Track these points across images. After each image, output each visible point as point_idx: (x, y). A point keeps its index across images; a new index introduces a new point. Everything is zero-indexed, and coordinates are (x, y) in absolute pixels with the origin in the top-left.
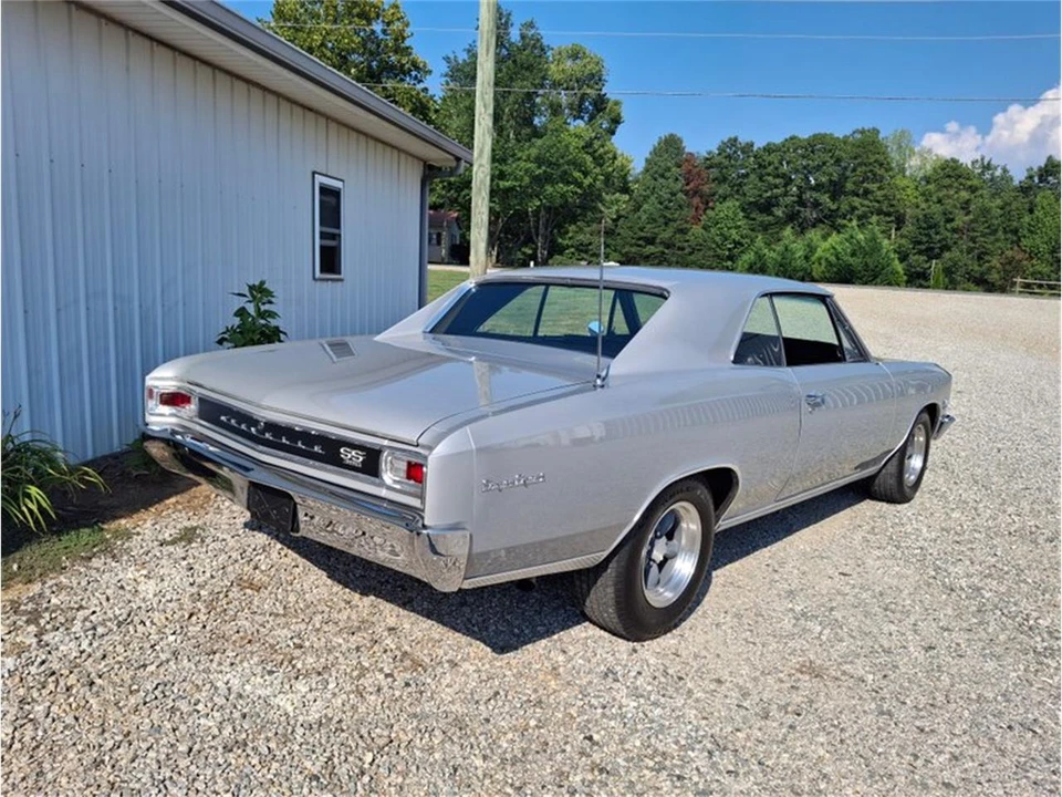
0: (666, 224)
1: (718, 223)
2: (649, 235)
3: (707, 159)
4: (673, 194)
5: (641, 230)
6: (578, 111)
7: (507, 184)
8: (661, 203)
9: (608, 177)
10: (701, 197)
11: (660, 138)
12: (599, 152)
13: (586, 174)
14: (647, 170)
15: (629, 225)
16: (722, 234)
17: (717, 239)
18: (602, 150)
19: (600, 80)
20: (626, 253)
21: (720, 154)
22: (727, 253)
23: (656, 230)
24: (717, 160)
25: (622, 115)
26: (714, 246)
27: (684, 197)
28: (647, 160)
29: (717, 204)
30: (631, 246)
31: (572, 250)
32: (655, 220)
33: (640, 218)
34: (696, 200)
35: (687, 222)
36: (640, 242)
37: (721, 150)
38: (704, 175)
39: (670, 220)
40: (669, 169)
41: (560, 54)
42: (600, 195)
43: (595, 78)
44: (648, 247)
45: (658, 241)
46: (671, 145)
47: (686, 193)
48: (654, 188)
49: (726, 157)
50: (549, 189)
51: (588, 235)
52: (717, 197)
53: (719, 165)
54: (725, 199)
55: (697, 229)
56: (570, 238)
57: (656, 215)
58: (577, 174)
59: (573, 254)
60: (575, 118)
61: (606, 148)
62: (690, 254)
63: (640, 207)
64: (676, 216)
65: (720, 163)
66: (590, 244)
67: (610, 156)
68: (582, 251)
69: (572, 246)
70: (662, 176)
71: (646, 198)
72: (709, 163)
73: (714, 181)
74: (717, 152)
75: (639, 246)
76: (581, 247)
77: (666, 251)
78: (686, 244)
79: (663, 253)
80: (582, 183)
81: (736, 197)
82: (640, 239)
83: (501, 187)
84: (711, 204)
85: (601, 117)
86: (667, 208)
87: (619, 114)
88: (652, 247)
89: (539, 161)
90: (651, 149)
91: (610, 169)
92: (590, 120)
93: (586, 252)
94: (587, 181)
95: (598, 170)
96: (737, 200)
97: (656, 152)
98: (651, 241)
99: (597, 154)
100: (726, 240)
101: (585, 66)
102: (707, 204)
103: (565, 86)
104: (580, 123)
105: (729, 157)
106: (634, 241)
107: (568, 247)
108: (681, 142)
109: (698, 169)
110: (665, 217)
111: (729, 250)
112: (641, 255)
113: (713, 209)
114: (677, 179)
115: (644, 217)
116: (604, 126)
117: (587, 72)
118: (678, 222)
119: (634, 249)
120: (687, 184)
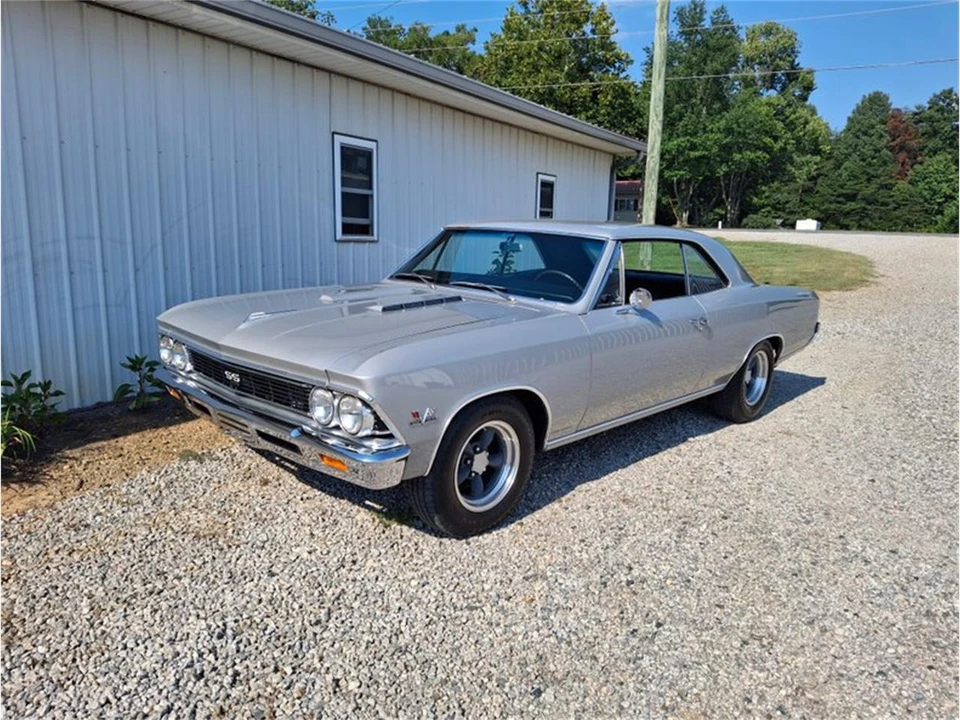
0: (869, 180)
1: (926, 178)
2: (849, 191)
3: (916, 114)
4: (877, 151)
5: (842, 187)
6: (771, 82)
7: (697, 154)
8: (864, 160)
9: (799, 140)
10: (908, 152)
11: (865, 96)
12: (790, 118)
13: (776, 139)
14: (848, 129)
15: (829, 182)
16: (930, 189)
17: (925, 193)
18: (793, 116)
19: (793, 52)
20: (826, 210)
21: (930, 108)
22: (936, 207)
23: (857, 187)
24: (928, 113)
25: (815, 82)
26: (922, 201)
27: (889, 153)
28: (849, 118)
29: (927, 158)
30: (831, 203)
31: (769, 208)
32: (855, 177)
33: (840, 175)
34: (902, 156)
35: (891, 177)
36: (841, 199)
37: (933, 104)
38: (911, 130)
39: (873, 176)
40: (873, 127)
41: (753, 32)
42: (791, 158)
43: (789, 51)
44: (849, 204)
45: (859, 197)
46: (876, 102)
47: (892, 149)
48: (856, 146)
49: (938, 111)
50: (737, 157)
51: (785, 194)
52: (926, 151)
53: (930, 119)
54: (935, 153)
55: (903, 185)
56: (766, 198)
57: (858, 172)
58: (768, 140)
59: (769, 212)
60: (768, 89)
61: (798, 114)
62: (895, 209)
63: (841, 164)
64: (879, 172)
65: (931, 117)
66: (787, 202)
67: (802, 121)
68: (779, 210)
69: (768, 205)
70: (865, 134)
71: (847, 156)
72: (918, 117)
73: (923, 135)
74: (928, 106)
75: (839, 202)
76: (778, 206)
77: (867, 206)
78: (890, 200)
79: (865, 209)
80: (773, 147)
81: (949, 150)
82: (839, 196)
83: (691, 156)
84: (919, 159)
85: (793, 86)
86: (870, 164)
87: (812, 82)
88: (853, 203)
89: (729, 131)
90: (855, 107)
91: (801, 133)
92: (783, 89)
93: (784, 210)
94: (778, 146)
95: (789, 135)
96: (950, 153)
97: (859, 111)
98: (852, 197)
99: (788, 121)
100: (935, 194)
101: (778, 41)
102: (915, 158)
103: (757, 61)
104: (773, 93)
105: (940, 109)
106: (833, 198)
107: (764, 206)
108: (888, 99)
109: (905, 125)
110: (868, 174)
111: (939, 204)
112: (842, 212)
113: (921, 163)
114: (882, 136)
115: (845, 174)
116: (797, 94)
117: (780, 45)
118: (882, 178)
119: (833, 206)
120: (894, 140)
